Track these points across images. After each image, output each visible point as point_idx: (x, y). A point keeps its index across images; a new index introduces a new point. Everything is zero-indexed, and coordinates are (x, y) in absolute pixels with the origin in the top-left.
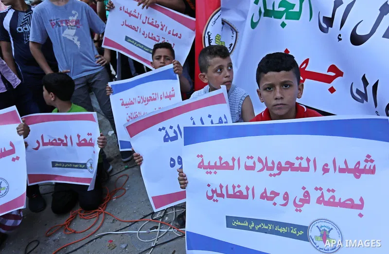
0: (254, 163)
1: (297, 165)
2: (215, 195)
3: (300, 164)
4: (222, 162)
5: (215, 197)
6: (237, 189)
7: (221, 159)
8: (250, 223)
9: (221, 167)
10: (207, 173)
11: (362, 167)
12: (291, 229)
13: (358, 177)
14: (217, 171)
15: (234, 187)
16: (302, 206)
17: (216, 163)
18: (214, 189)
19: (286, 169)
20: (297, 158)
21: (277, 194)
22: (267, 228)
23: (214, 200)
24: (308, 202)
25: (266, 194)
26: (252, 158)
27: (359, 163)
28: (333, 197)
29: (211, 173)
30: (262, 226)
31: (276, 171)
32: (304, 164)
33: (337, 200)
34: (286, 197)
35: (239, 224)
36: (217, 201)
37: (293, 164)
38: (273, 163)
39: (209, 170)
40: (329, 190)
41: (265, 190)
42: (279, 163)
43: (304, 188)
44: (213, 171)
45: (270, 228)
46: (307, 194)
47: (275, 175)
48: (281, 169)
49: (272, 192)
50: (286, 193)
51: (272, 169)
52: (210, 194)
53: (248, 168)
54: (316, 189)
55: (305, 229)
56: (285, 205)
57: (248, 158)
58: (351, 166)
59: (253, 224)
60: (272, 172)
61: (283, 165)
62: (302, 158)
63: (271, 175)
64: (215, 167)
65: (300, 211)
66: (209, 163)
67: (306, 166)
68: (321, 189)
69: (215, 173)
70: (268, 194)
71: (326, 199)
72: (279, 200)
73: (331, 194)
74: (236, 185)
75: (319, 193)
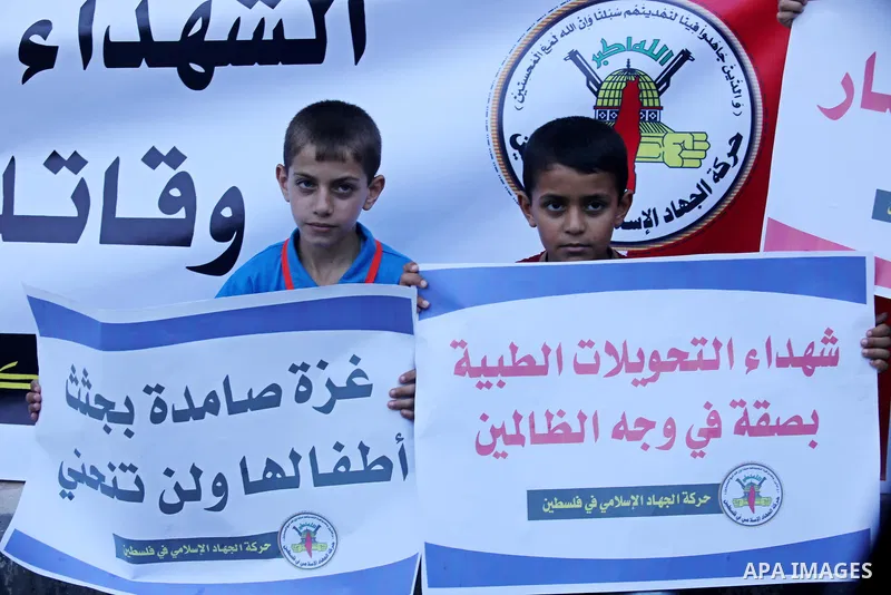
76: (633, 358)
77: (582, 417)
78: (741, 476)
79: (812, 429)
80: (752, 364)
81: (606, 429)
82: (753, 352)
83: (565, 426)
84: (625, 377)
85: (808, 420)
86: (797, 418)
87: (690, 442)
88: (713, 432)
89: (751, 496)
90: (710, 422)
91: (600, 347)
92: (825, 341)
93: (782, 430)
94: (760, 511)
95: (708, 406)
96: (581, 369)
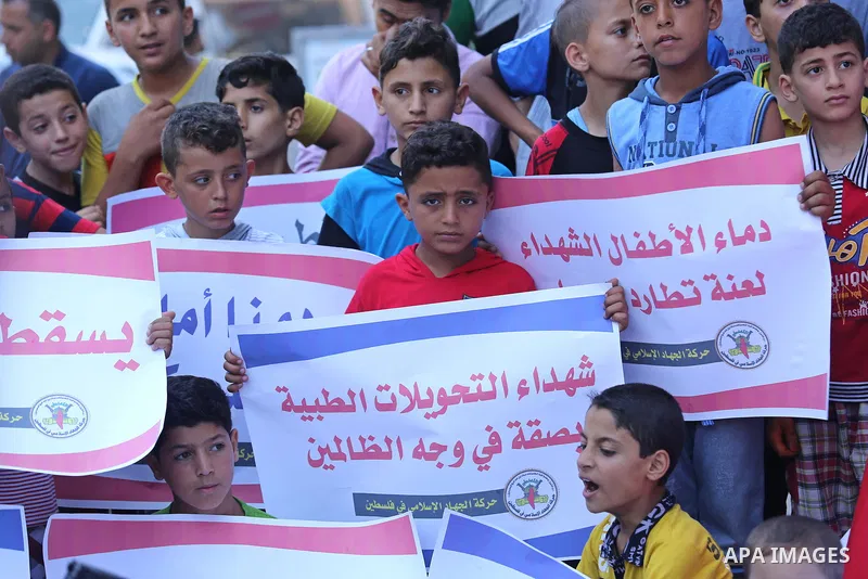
0: (393, 397)
1: (473, 390)
2: (327, 456)
3: (479, 387)
4: (330, 399)
5: (327, 461)
6: (368, 444)
7: (326, 394)
8: (398, 505)
9: (329, 408)
10: (304, 418)
11: (576, 377)
12: (473, 503)
13: (571, 394)
14: (322, 415)
15: (362, 440)
16: (488, 459)
17: (317, 401)
18: (324, 447)
19: (455, 401)
20: (474, 378)
21: (444, 448)
22: (430, 509)
23: (326, 467)
24: (498, 450)
25: (423, 449)
26: (387, 388)
27: (572, 371)
28: (538, 432)
29: (311, 418)
30: (420, 507)
31: (436, 407)
32: (487, 387)
33: (544, 436)
34: (459, 451)
35: (379, 506)
36: (332, 467)
37: (467, 389)
38: (429, 392)
39: (307, 415)
40: (530, 424)
41: (421, 441)
42: (442, 391)
43: (489, 428)
44: (315, 415)
45: (436, 508)
46: (495, 439)
47: (435, 415)
48: (446, 401)
49: (434, 446)
50: (459, 444)
51: (428, 404)
52: (316, 456)
53: (381, 407)
54: (510, 425)
55: (500, 494)
56: (458, 464)
57: (380, 388)
58: (561, 378)
59: (403, 505)
60: (430, 411)
61: (449, 394)
62: (481, 377)
63: (427, 416)
64: (317, 407)
65: (487, 468)
66: (304, 401)
67: (490, 389)
68: (517, 424)
69: (320, 418)
70: (427, 450)
71: (527, 438)
72: (448, 457)
73: (535, 428)
74: (365, 436)
75: (515, 430)
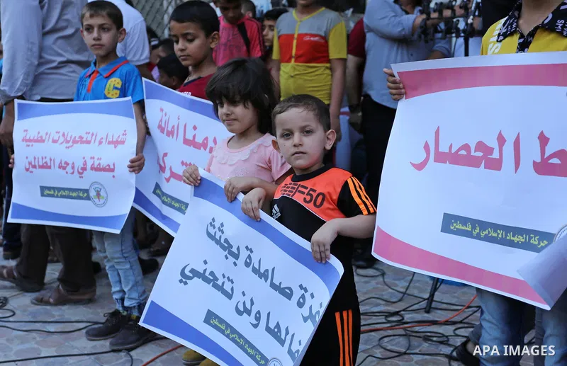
76: (69, 139)
77: (51, 160)
78: (94, 187)
79: (113, 170)
80: (100, 143)
81: (57, 165)
82: (102, 138)
83: (46, 163)
84: (65, 145)
85: (112, 167)
86: (109, 165)
87: (79, 173)
88: (84, 169)
89: (98, 195)
90: (84, 165)
91: (61, 134)
92: (123, 135)
93: (104, 170)
94: (102, 201)
95: (84, 158)
96: (55, 141)
